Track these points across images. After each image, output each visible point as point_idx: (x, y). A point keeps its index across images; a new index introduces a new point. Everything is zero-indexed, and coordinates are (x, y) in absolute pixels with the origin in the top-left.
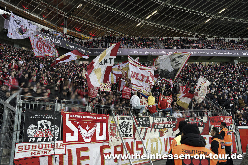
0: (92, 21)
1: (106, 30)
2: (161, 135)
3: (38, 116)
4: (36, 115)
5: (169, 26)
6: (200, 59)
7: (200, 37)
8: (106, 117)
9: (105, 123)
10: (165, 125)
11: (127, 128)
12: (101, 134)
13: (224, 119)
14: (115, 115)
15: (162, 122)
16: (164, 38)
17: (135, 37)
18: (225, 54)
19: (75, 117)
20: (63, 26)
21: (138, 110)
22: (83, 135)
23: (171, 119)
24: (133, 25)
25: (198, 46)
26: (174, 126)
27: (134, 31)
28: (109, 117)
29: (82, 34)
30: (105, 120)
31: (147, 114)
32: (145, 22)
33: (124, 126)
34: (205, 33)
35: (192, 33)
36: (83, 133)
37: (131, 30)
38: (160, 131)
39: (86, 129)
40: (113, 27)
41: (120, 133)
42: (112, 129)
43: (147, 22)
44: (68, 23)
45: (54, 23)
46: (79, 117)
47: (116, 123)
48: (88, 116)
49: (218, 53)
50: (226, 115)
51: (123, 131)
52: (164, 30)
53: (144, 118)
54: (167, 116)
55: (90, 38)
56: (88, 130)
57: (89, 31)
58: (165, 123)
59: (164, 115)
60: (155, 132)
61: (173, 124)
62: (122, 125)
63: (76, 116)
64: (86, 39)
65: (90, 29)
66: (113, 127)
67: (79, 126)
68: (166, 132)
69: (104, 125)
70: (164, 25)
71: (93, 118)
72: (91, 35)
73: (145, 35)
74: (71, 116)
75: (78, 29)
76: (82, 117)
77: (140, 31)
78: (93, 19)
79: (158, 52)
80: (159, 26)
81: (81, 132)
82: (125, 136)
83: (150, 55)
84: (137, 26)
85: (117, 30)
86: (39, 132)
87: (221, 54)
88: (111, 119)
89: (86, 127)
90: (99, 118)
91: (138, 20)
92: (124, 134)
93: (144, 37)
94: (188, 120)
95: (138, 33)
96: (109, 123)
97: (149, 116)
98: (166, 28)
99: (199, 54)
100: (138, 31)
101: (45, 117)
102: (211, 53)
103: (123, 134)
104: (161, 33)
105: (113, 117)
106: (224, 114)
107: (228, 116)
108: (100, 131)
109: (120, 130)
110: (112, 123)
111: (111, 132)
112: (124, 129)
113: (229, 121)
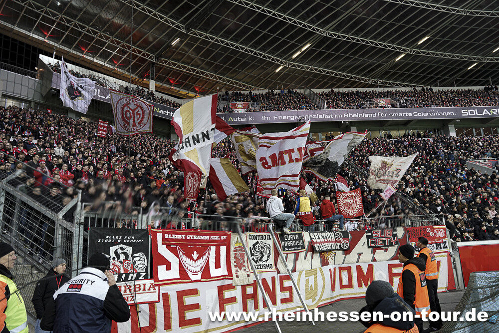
0: (197, 67)
1: (224, 80)
2: (325, 263)
3: (110, 238)
4: (107, 237)
5: (332, 69)
6: (390, 125)
7: (389, 87)
8: (226, 237)
9: (225, 247)
11: (262, 253)
12: (218, 266)
13: (432, 230)
14: (243, 232)
15: (326, 240)
18: (432, 114)
19: (173, 238)
20: (148, 77)
21: (282, 221)
22: (187, 269)
23: (340, 235)
24: (270, 69)
26: (347, 245)
27: (272, 81)
28: (232, 236)
29: (181, 90)
30: (224, 241)
31: (299, 228)
32: (291, 64)
33: (257, 250)
34: (396, 80)
35: (373, 81)
36: (186, 265)
37: (266, 79)
38: (320, 256)
39: (192, 258)
40: (235, 75)
41: (251, 263)
42: (238, 256)
43: (294, 65)
44: (158, 71)
45: (133, 73)
46: (180, 237)
47: (243, 245)
48: (194, 236)
49: (419, 114)
50: (436, 223)
51: (256, 260)
54: (334, 229)
55: (196, 96)
56: (197, 260)
57: (194, 84)
59: (329, 227)
60: (312, 258)
61: (345, 242)
62: (255, 248)
63: (175, 235)
64: (189, 97)
65: (196, 79)
66: (239, 252)
67: (181, 253)
68: (333, 258)
69: (223, 249)
70: (324, 67)
71: (204, 239)
72: (197, 89)
73: (292, 86)
74: (167, 236)
75: (174, 81)
76: (186, 237)
77: (282, 79)
78: (200, 62)
79: (315, 116)
80: (316, 70)
81: (184, 264)
82: (259, 267)
83: (302, 121)
84: (277, 71)
85: (242, 79)
86: (112, 265)
87: (426, 114)
88: (236, 240)
89: (192, 255)
90: (214, 239)
91: (278, 61)
92: (258, 264)
94: (370, 234)
95: (280, 84)
96: (231, 246)
97: (302, 231)
98: (328, 73)
99: (388, 116)
100: (280, 79)
101: (123, 239)
102: (408, 115)
103: (256, 264)
104: (319, 83)
105: (239, 235)
106: (432, 221)
107: (439, 225)
108: (215, 261)
109: (251, 258)
110: (238, 245)
111: (235, 262)
112: (258, 255)
113: (441, 234)
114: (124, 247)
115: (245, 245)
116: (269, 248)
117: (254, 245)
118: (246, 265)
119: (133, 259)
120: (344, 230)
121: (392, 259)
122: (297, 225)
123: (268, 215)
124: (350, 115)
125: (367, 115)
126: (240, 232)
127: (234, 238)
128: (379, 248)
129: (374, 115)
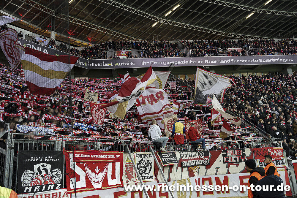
0: (90, 21)
1: (111, 33)
2: (191, 175)
3: (34, 159)
4: (32, 157)
5: (196, 25)
6: (241, 69)
7: (240, 39)
8: (119, 155)
9: (119, 163)
10: (195, 162)
11: (145, 167)
12: (113, 177)
13: (273, 150)
14: (131, 152)
15: (191, 158)
16: (190, 41)
17: (151, 41)
18: (274, 60)
19: (81, 157)
20: (49, 29)
21: (159, 143)
22: (92, 180)
23: (203, 154)
24: (148, 25)
25: (237, 51)
26: (208, 162)
27: (149, 33)
28: (124, 155)
29: (77, 40)
30: (118, 158)
31: (172, 149)
32: (164, 21)
33: (142, 165)
34: (246, 33)
35: (228, 34)
36: (91, 177)
37: (144, 33)
38: (188, 170)
39: (95, 172)
40: (120, 28)
41: (138, 175)
42: (128, 170)
43: (166, 21)
44: (57, 24)
45: (37, 25)
46: (86, 156)
47: (132, 161)
48: (97, 155)
49: (264, 61)
50: (275, 145)
51: (141, 172)
52: (190, 31)
53: (168, 153)
54: (198, 149)
55: (89, 44)
56: (98, 173)
57: (87, 35)
58: (196, 159)
59: (194, 148)
60: (182, 171)
61: (206, 159)
62: (140, 164)
63: (83, 155)
64: (83, 46)
65: (89, 31)
66: (129, 167)
67: (87, 168)
68: (198, 171)
69: (118, 165)
70: (190, 23)
71: (104, 157)
72: (90, 40)
73: (165, 38)
74: (77, 156)
75: (71, 32)
76: (90, 156)
77: (157, 32)
78: (92, 18)
79: (183, 62)
80: (184, 25)
81: (89, 176)
82: (144, 178)
83: (172, 66)
84: (153, 26)
85: (126, 32)
86: (36, 179)
87: (269, 61)
88: (127, 158)
89: (95, 169)
90: (111, 157)
91: (154, 18)
92: (142, 175)
93: (163, 41)
94: (225, 153)
95: (155, 36)
96: (123, 162)
97: (175, 150)
98: (193, 28)
99: (239, 62)
100: (155, 33)
101: (44, 159)
102: (255, 61)
103: (141, 176)
104: (186, 35)
105: (129, 154)
106: (272, 144)
107: (278, 147)
108: (111, 174)
109: (138, 171)
110: (128, 162)
111: (126, 174)
112: (143, 169)
113: (279, 153)
114: (45, 164)
115: (134, 162)
116: (151, 164)
117: (140, 162)
118: (134, 177)
119: (52, 173)
120: (205, 150)
121: (242, 172)
122: (171, 146)
123: (150, 139)
124: (209, 61)
125: (223, 62)
126: (130, 152)
127: (125, 156)
128: (232, 163)
129: (229, 61)
